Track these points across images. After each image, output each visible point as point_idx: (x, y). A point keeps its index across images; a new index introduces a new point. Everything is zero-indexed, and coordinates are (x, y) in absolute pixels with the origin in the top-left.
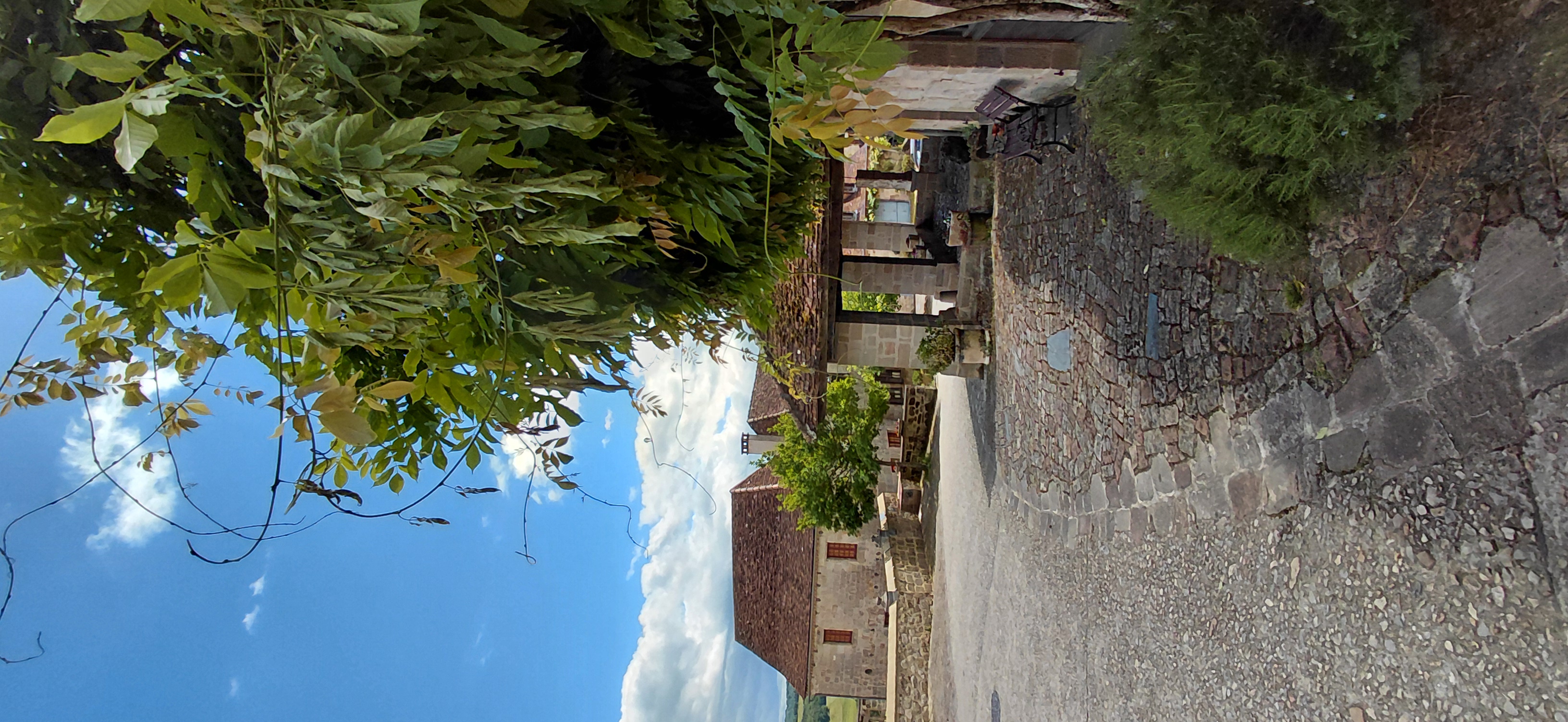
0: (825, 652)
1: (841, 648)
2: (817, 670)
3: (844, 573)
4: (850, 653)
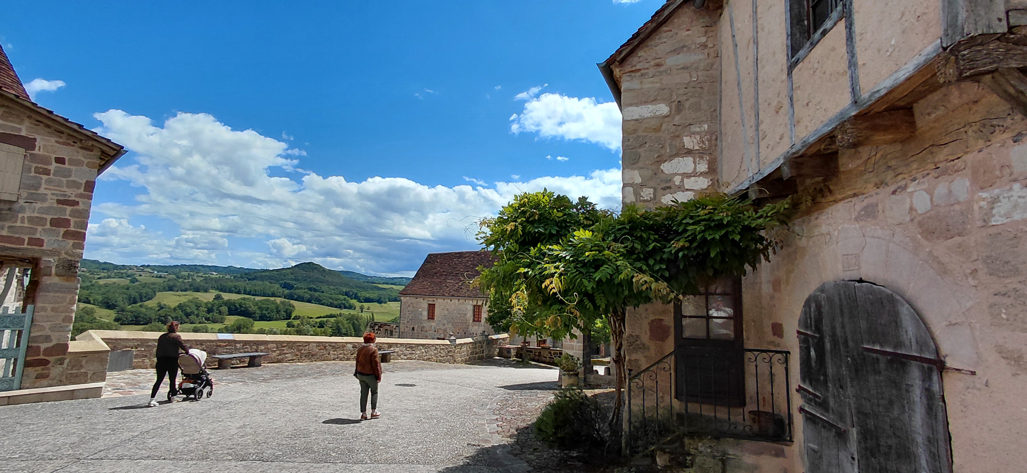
0: (423, 304)
1: (425, 313)
2: (413, 300)
3: (465, 315)
4: (423, 319)
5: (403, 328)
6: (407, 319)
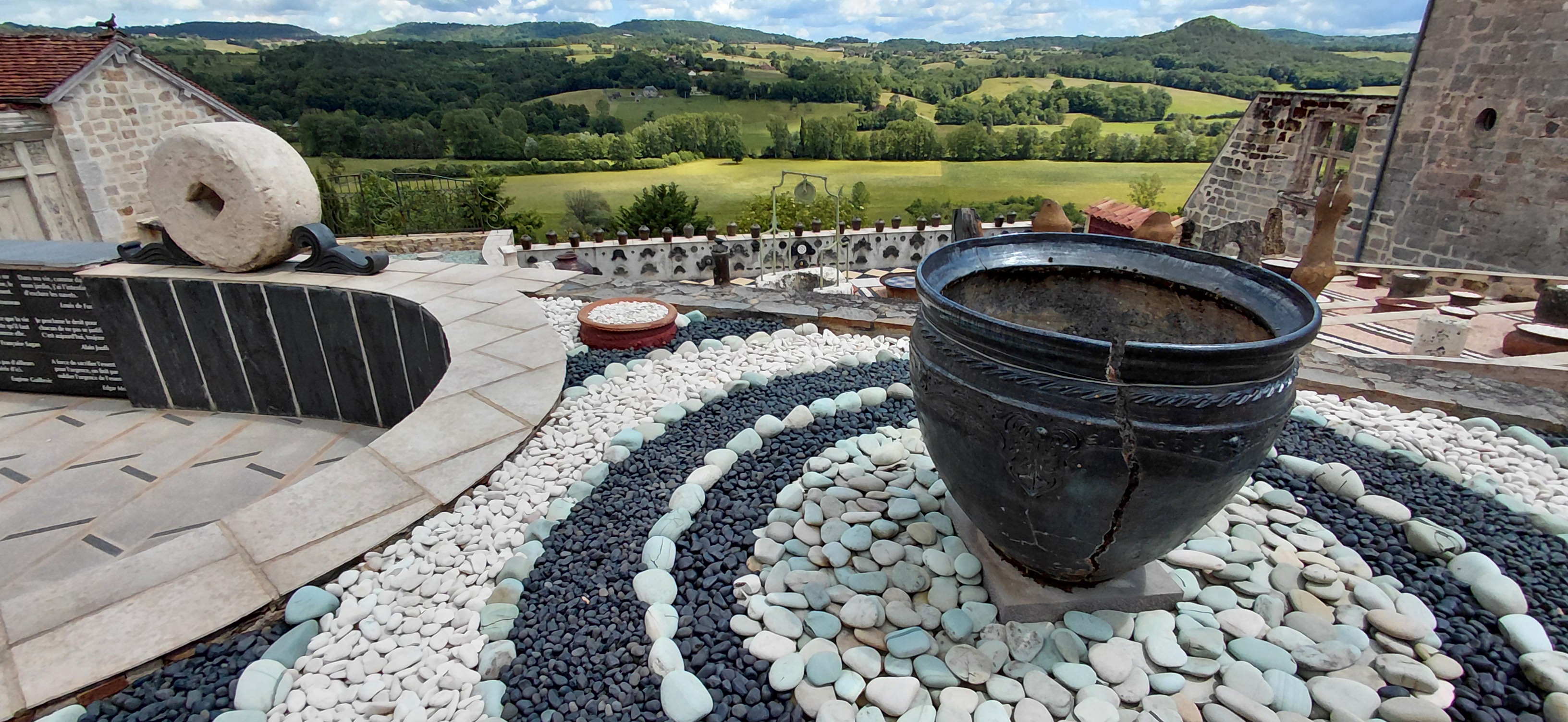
5: (1421, 117)
6: (1460, 68)
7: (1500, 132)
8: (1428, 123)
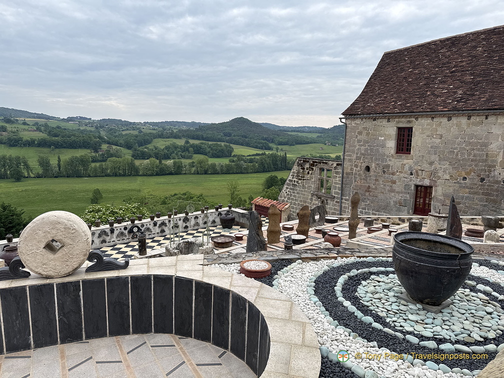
1: (392, 144)
2: (369, 124)
4: (387, 153)
5: (350, 168)
6: (357, 154)
7: (372, 173)
8: (352, 169)
